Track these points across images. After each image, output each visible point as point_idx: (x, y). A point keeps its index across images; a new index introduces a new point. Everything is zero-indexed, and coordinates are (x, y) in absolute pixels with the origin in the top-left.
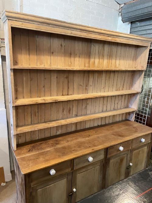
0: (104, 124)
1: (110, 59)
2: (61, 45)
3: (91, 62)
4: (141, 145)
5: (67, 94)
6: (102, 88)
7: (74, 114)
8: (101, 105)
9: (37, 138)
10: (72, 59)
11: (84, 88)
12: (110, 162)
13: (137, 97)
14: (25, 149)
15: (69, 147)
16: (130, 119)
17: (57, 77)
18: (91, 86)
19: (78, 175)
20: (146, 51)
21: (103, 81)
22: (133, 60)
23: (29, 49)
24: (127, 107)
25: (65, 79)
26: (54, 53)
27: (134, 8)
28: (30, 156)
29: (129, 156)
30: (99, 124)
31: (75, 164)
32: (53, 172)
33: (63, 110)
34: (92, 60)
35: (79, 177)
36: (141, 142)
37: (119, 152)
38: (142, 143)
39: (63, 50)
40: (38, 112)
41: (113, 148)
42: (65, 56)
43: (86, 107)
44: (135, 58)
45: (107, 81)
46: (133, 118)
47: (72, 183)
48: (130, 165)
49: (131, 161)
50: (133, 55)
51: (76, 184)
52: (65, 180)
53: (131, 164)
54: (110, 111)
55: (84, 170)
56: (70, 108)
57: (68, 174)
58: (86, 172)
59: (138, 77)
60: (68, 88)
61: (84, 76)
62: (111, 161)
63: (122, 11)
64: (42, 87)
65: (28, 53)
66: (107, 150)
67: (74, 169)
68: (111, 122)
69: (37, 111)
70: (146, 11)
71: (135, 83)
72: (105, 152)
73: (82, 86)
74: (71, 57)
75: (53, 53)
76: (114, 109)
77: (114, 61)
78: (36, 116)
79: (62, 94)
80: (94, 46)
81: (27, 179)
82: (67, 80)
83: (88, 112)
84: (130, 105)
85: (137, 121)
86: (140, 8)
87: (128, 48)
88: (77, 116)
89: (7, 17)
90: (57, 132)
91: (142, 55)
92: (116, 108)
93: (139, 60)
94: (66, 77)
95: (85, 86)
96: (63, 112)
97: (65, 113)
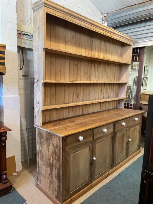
0: (102, 110)
1: (105, 54)
2: (73, 36)
3: (93, 54)
4: (135, 123)
5: (76, 80)
6: (100, 77)
7: (81, 99)
8: (100, 93)
9: (54, 120)
10: (80, 49)
11: (88, 76)
12: (117, 136)
13: (125, 87)
16: (120, 107)
17: (69, 64)
18: (93, 75)
19: (97, 144)
20: (130, 49)
21: (101, 71)
22: (120, 57)
23: (51, 36)
24: (117, 96)
25: (75, 66)
26: (68, 43)
27: (119, 16)
29: (128, 132)
30: (99, 110)
31: (95, 134)
32: (81, 138)
33: (74, 94)
34: (93, 53)
36: (135, 120)
37: (122, 128)
39: (74, 41)
40: (55, 94)
42: (75, 46)
43: (90, 93)
44: (121, 55)
45: (103, 72)
46: (122, 105)
47: (92, 153)
48: (129, 141)
49: (129, 137)
50: (120, 53)
51: (95, 153)
52: (88, 148)
53: (130, 140)
54: (106, 98)
55: (100, 140)
56: (78, 93)
57: (90, 142)
58: (101, 142)
59: (125, 70)
60: (77, 75)
61: (88, 65)
62: (117, 135)
63: (108, 18)
64: (59, 71)
65: (50, 39)
67: (95, 138)
68: (106, 109)
69: (54, 93)
70: (129, 17)
71: (123, 76)
72: (113, 126)
73: (86, 74)
74: (79, 47)
75: (67, 42)
76: (109, 98)
77: (108, 56)
78: (53, 98)
79: (72, 80)
80: (95, 41)
82: (76, 67)
83: (91, 99)
84: (119, 95)
86: (124, 15)
87: (116, 46)
88: (83, 100)
90: (68, 115)
91: (127, 52)
92: (110, 97)
93: (124, 56)
94: (76, 65)
95: (88, 74)
96: (73, 96)
97: (75, 97)
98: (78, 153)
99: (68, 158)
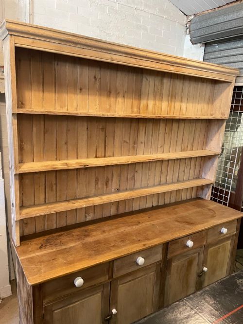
0: (163, 203)
1: (171, 101)
2: (95, 78)
3: (142, 105)
4: (222, 238)
5: (103, 155)
6: (159, 146)
7: (114, 188)
8: (158, 174)
9: (54, 227)
10: (112, 99)
11: (131, 146)
12: (172, 266)
13: (214, 161)
14: (34, 243)
15: (106, 241)
16: (203, 197)
17: (87, 129)
18: (142, 143)
19: (120, 286)
20: (228, 89)
21: (161, 135)
22: (208, 103)
23: (43, 82)
24: (199, 177)
25: (101, 131)
26: (83, 90)
27: (210, 22)
28: (42, 256)
29: (202, 256)
30: (155, 204)
31: (115, 269)
32: (79, 282)
33: (97, 181)
34: (143, 102)
35: (122, 289)
36: (221, 233)
37: (185, 250)
38: (222, 235)
39: (97, 85)
40: (56, 184)
41: (177, 242)
42: (100, 95)
43: (134, 176)
44: (211, 100)
45: (167, 135)
46: (208, 195)
47: (110, 300)
48: (203, 271)
49: (204, 263)
50: (207, 96)
51: (116, 302)
52: (99, 294)
53: (205, 269)
54: (172, 183)
55: (130, 278)
56: (107, 177)
57: (103, 285)
58: (132, 282)
59: (216, 129)
60: (105, 146)
61: (130, 129)
62: (173, 264)
63: (192, 25)
64: (63, 143)
65: (41, 89)
66: (166, 246)
67: (114, 277)
68: (173, 201)
69: (54, 182)
70: (228, 26)
71: (212, 140)
73: (127, 142)
74: (109, 96)
75: (81, 90)
76: (178, 181)
77: (177, 104)
78: (52, 190)
79: (95, 156)
80: (147, 80)
81: (37, 294)
82: (104, 133)
83: (137, 185)
84: (203, 174)
85: (215, 200)
86: (220, 22)
87: (200, 83)
88: (118, 190)
89: (9, 30)
90: (86, 217)
91: (222, 95)
92: (181, 178)
93: (217, 103)
94: (102, 129)
95: (132, 143)
96: (97, 183)
97: (100, 186)
98: (72, 307)
99: (48, 317)
